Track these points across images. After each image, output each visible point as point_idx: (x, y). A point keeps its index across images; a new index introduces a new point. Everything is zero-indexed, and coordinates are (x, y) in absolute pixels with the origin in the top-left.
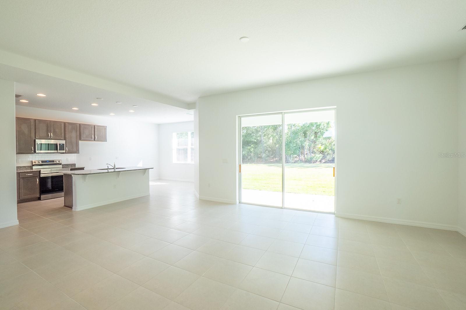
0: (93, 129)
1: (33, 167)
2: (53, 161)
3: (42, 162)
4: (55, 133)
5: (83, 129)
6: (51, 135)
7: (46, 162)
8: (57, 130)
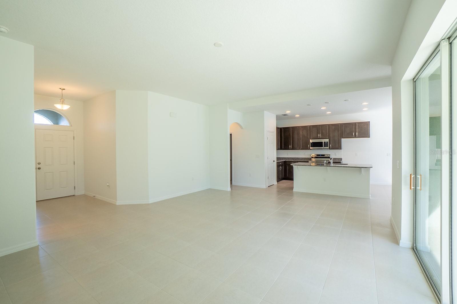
0: (354, 126)
1: (312, 159)
2: (324, 155)
3: (317, 155)
4: (322, 134)
5: (344, 128)
6: (319, 136)
7: (319, 155)
8: (324, 131)
